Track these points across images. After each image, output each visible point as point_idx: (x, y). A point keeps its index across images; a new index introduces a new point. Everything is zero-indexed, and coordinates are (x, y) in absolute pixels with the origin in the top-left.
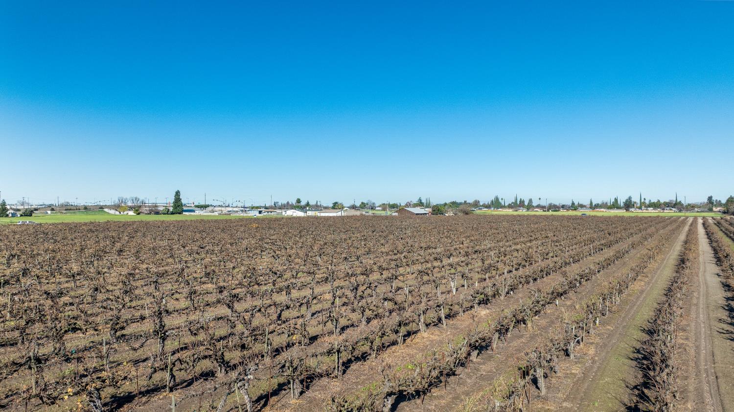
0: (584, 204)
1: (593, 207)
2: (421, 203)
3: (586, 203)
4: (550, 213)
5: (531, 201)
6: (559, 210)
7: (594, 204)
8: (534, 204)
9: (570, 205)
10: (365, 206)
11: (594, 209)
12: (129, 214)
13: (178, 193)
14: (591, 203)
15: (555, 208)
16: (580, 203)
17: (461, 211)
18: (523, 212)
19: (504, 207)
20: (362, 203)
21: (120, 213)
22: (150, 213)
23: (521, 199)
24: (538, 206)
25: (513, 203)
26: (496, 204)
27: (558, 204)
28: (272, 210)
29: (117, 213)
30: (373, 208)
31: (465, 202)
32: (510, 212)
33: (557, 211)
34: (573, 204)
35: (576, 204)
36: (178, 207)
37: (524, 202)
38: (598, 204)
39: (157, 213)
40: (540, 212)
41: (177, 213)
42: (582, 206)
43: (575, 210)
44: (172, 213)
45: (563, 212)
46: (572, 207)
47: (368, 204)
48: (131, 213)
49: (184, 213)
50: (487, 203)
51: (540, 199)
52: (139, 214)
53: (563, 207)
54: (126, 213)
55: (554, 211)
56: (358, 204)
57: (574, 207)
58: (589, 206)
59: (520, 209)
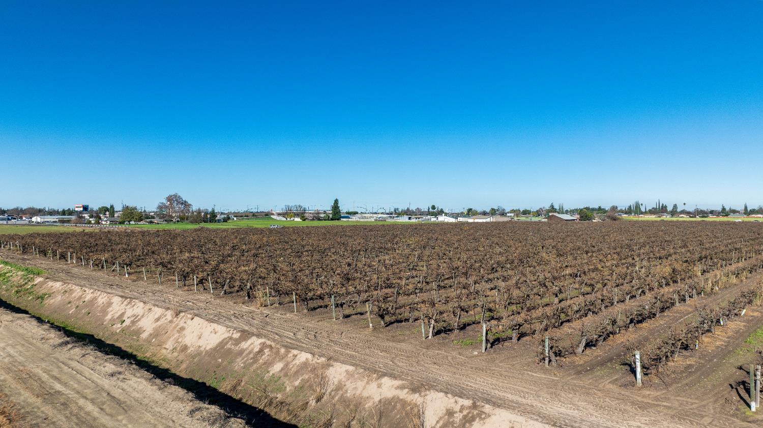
0: (738, 209)
1: (748, 212)
2: (553, 208)
3: (740, 208)
4: (698, 219)
5: (675, 206)
6: (708, 216)
7: (749, 210)
8: (679, 210)
9: (721, 210)
10: (495, 212)
11: (750, 214)
12: (295, 220)
13: (336, 201)
14: (746, 208)
15: (703, 214)
16: (733, 208)
17: (609, 217)
18: (667, 218)
19: (646, 213)
20: (493, 209)
21: (287, 219)
22: (313, 219)
23: (663, 204)
24: (683, 212)
25: (653, 208)
26: (636, 209)
27: (705, 210)
28: (420, 216)
29: (285, 219)
30: (503, 214)
31: (600, 207)
32: (652, 218)
33: (705, 217)
34: (724, 209)
35: (727, 209)
36: (336, 213)
37: (666, 207)
38: (754, 210)
39: (319, 219)
40: (686, 218)
41: (335, 219)
42: (734, 212)
43: (727, 216)
44: (332, 219)
45: (711, 218)
46: (722, 212)
47: (498, 210)
48: (298, 219)
49: (342, 219)
50: (624, 209)
51: (685, 204)
52: (304, 220)
53: (712, 212)
54: (292, 219)
55: (703, 217)
56: (488, 210)
57: (724, 212)
58: (743, 212)
59: (663, 215)
